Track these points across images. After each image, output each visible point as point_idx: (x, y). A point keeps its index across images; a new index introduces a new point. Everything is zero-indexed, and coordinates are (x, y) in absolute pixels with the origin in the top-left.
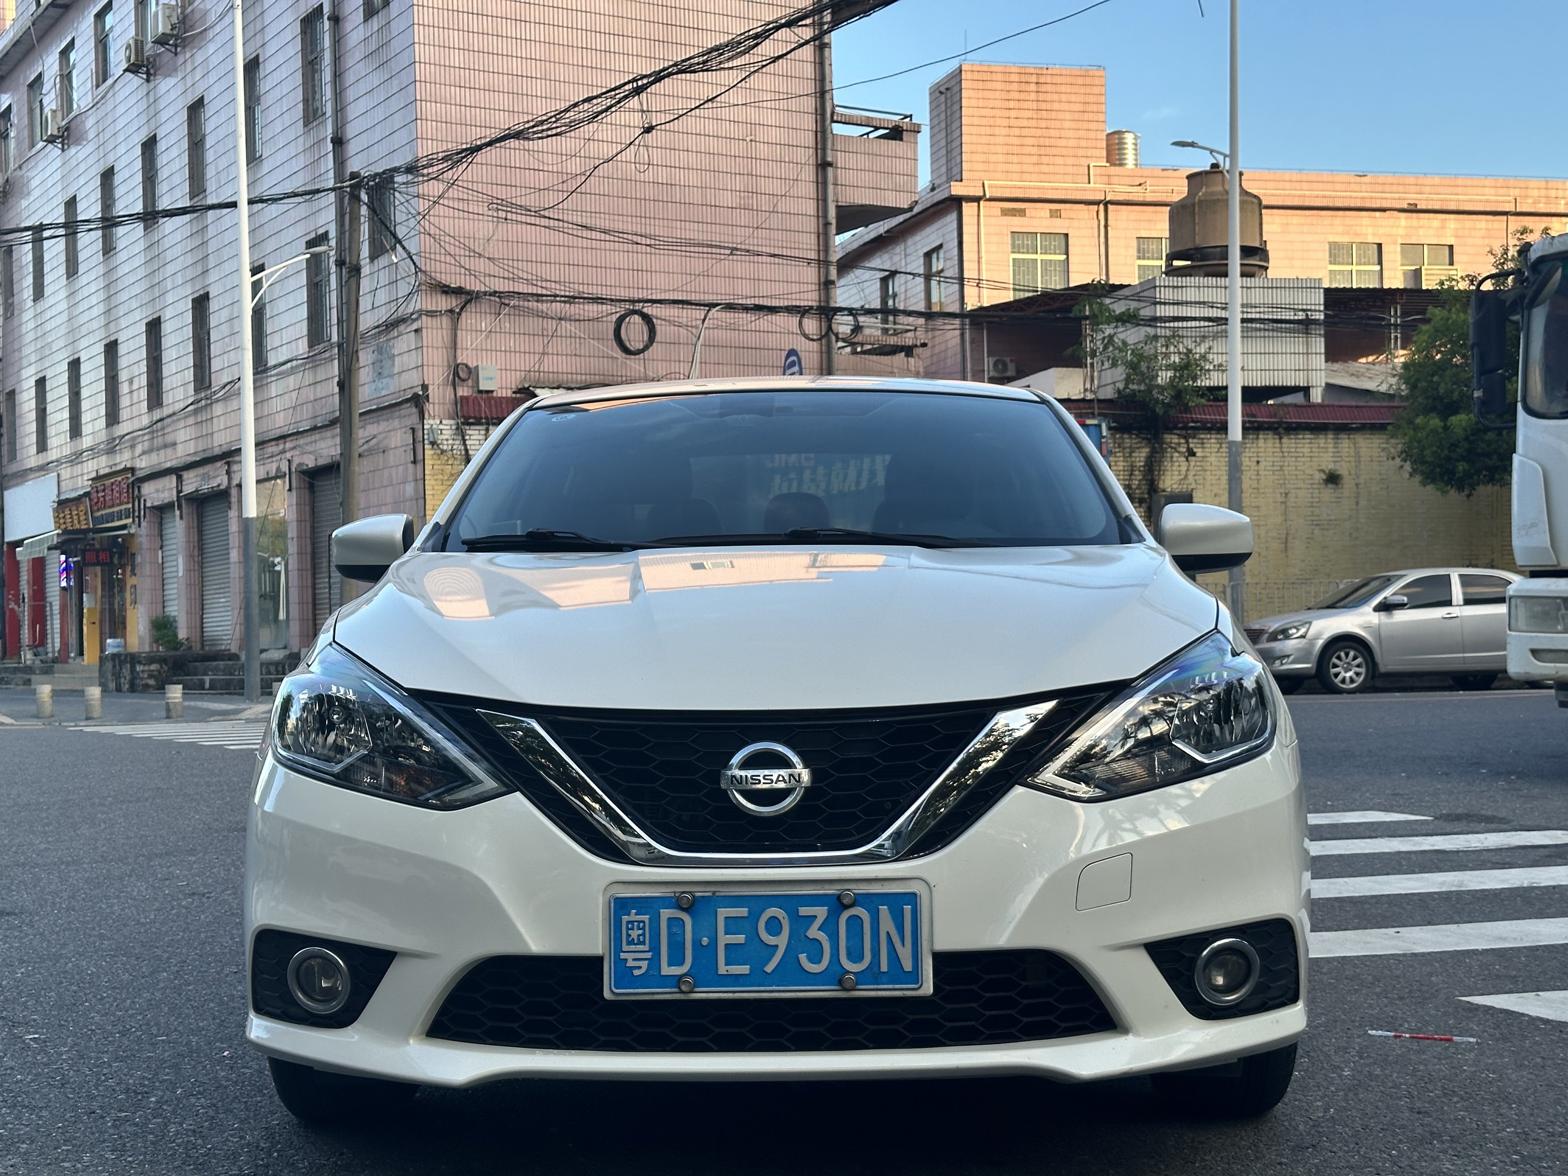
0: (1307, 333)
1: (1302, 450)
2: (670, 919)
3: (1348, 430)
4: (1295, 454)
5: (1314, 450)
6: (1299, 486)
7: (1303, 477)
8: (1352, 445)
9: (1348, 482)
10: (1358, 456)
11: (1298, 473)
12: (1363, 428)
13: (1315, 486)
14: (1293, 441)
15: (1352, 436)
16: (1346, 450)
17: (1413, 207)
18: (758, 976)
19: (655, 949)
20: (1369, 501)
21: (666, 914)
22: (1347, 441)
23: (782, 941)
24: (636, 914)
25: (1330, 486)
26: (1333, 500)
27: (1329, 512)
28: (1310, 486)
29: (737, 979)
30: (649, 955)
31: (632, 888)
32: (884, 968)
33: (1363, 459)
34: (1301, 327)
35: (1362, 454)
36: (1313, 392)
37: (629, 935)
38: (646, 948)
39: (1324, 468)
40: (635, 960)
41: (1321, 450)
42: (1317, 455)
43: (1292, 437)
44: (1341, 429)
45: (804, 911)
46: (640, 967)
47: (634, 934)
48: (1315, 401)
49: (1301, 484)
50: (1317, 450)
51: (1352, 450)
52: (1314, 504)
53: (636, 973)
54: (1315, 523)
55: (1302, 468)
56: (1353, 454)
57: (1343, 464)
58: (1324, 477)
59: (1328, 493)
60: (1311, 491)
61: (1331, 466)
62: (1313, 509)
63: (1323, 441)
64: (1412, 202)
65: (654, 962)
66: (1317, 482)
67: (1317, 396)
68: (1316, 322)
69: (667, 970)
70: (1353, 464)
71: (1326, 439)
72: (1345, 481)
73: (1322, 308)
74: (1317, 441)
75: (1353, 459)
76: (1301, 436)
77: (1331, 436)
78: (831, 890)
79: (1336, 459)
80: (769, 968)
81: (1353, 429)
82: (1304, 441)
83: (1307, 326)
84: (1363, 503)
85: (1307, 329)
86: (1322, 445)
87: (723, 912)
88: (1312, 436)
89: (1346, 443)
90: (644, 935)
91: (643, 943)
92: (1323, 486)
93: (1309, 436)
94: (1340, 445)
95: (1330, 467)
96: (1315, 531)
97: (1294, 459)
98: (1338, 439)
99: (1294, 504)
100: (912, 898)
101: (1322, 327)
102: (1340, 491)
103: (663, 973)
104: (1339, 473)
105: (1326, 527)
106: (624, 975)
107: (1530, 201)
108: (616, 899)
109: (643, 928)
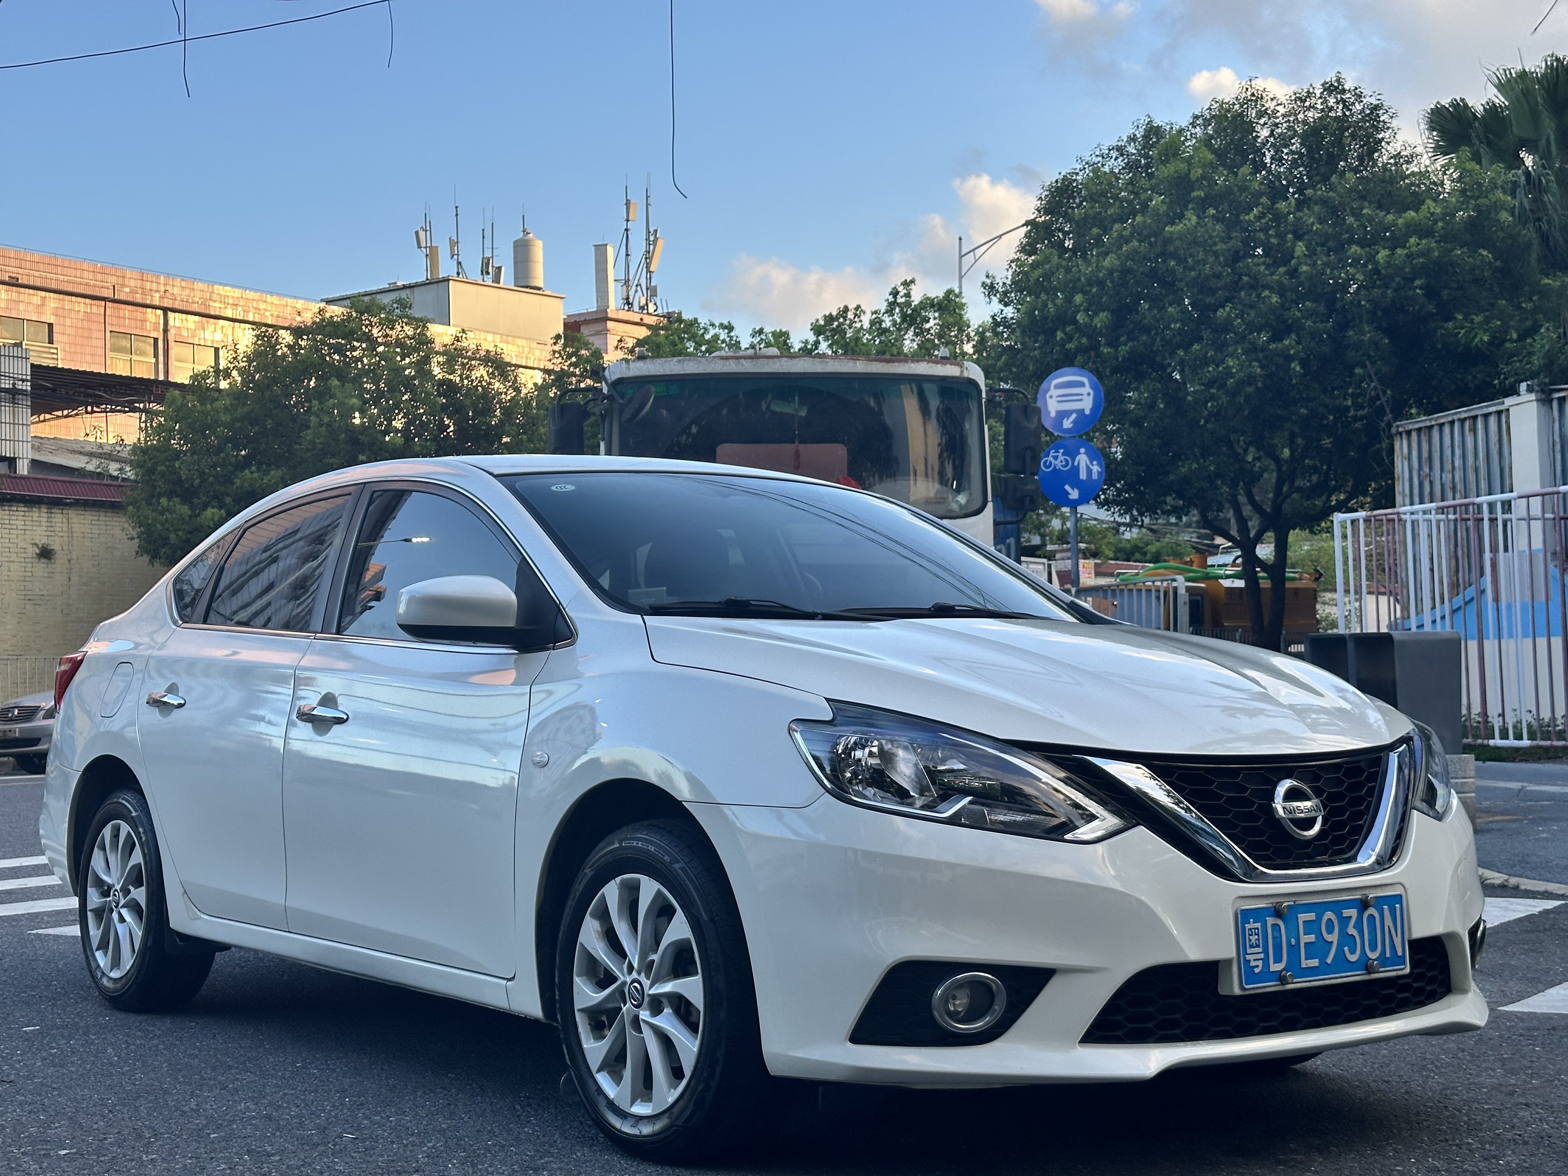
0: (14, 402)
1: (15, 522)
2: (1273, 925)
3: (62, 505)
4: (8, 526)
5: (27, 523)
6: (11, 559)
7: (16, 550)
8: (65, 520)
9: (60, 558)
10: (71, 531)
11: (11, 545)
12: (77, 504)
13: (27, 560)
14: (7, 512)
15: (64, 511)
16: (60, 525)
17: (14, 281)
18: (1325, 968)
19: (1266, 951)
20: (81, 577)
21: (1270, 921)
22: (60, 515)
23: (1334, 938)
24: (1254, 922)
25: (42, 560)
26: (46, 575)
27: (41, 587)
28: (23, 560)
29: (1311, 971)
30: (1262, 956)
31: (1249, 901)
32: (1388, 955)
33: (75, 535)
34: (7, 396)
35: (74, 530)
36: (19, 463)
37: (1250, 940)
38: (1260, 950)
39: (37, 542)
40: (1255, 960)
41: (35, 523)
42: (30, 528)
43: (6, 508)
44: (56, 503)
45: (1346, 913)
46: (1257, 966)
47: (1254, 938)
48: (21, 473)
49: (13, 557)
50: (31, 523)
51: (65, 525)
52: (27, 579)
53: (1257, 970)
54: (27, 598)
55: (16, 541)
56: (65, 529)
57: (56, 538)
58: (38, 552)
59: (41, 568)
60: (24, 564)
61: (44, 540)
62: (25, 583)
63: (37, 514)
64: (14, 275)
65: (1266, 961)
66: (30, 556)
67: (23, 468)
68: (23, 392)
69: (1275, 967)
70: (66, 539)
71: (40, 512)
72: (57, 556)
73: (29, 378)
74: (30, 514)
75: (67, 534)
76: (15, 509)
77: (46, 510)
78: (1357, 896)
79: (50, 534)
80: (1329, 961)
81: (66, 504)
82: (17, 513)
83: (14, 395)
84: (75, 579)
85: (14, 399)
86: (35, 519)
87: (1303, 917)
88: (26, 509)
89: (59, 518)
90: (1258, 939)
91: (1258, 946)
92: (37, 560)
93: (23, 509)
94: (53, 520)
95: (43, 542)
96: (27, 606)
97: (7, 531)
98: (51, 513)
99: (6, 578)
100: (1399, 898)
101: (29, 398)
102: (53, 566)
103: (1271, 970)
104: (52, 547)
105: (38, 602)
106: (1249, 974)
107: (127, 290)
108: (1242, 911)
109: (1258, 935)
